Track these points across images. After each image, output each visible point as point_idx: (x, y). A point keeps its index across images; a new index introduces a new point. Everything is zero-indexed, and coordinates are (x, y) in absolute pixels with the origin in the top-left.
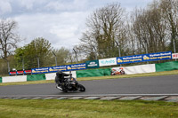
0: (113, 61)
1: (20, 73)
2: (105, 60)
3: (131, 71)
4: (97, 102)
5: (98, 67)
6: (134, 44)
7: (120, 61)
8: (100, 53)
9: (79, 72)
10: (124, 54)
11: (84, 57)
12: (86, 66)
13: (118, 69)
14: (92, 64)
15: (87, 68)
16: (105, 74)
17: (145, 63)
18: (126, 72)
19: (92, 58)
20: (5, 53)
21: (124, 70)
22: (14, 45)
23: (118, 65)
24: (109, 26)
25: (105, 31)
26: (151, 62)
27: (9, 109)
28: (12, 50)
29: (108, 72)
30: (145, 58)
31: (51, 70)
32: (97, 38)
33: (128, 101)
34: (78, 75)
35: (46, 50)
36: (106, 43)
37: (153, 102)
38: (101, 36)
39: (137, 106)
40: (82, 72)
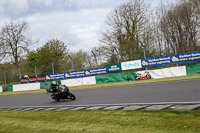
0: (137, 64)
1: (32, 80)
2: (128, 63)
3: (158, 74)
4: (119, 112)
5: (120, 71)
6: (160, 44)
7: (145, 63)
8: (123, 55)
9: (99, 77)
10: (150, 56)
11: (104, 60)
12: (107, 71)
13: (143, 73)
14: (114, 68)
15: (108, 72)
16: (128, 79)
17: (175, 65)
18: (153, 76)
19: (114, 61)
20: (16, 57)
21: (151, 74)
22: (25, 49)
23: (144, 68)
24: (132, 24)
25: (128, 30)
26: (181, 64)
27: (17, 123)
28: (23, 55)
29: (132, 77)
30: (174, 59)
31: (67, 75)
32: (119, 38)
33: (156, 111)
34: (98, 80)
35: (61, 54)
36: (129, 43)
37: (186, 112)
38: (124, 36)
39: (167, 118)
40: (102, 77)
